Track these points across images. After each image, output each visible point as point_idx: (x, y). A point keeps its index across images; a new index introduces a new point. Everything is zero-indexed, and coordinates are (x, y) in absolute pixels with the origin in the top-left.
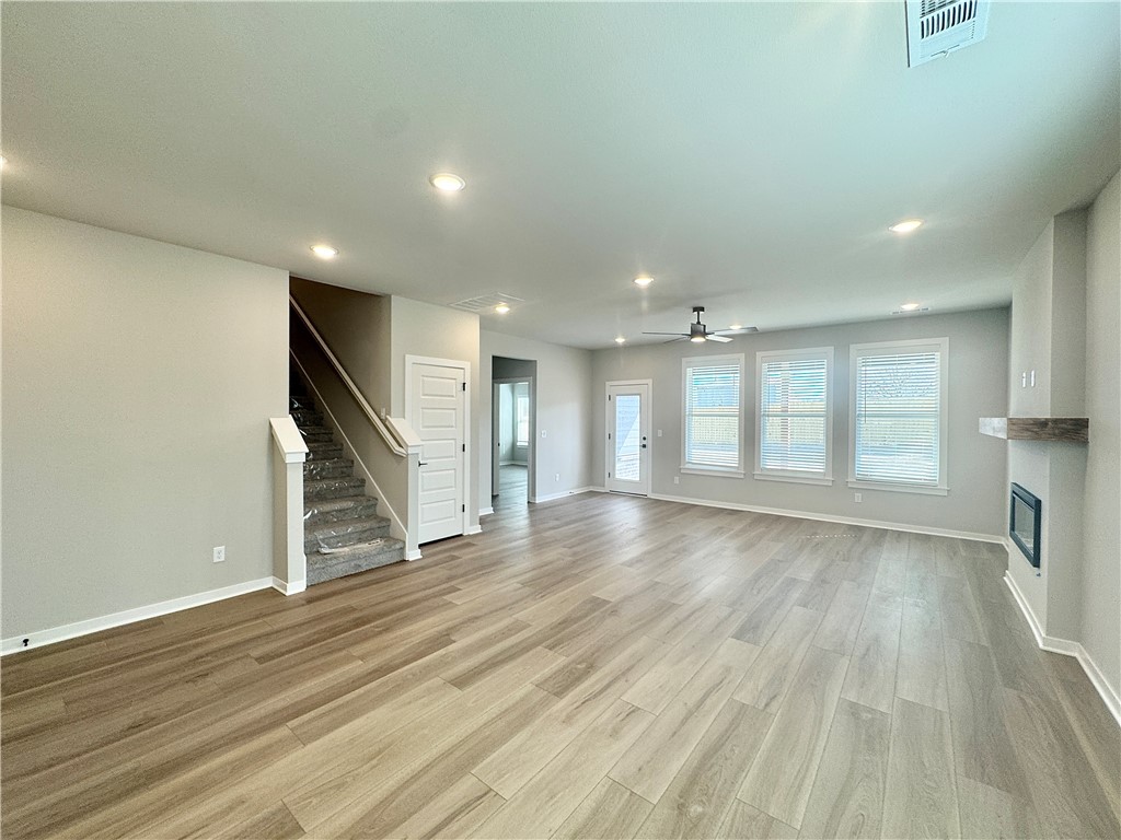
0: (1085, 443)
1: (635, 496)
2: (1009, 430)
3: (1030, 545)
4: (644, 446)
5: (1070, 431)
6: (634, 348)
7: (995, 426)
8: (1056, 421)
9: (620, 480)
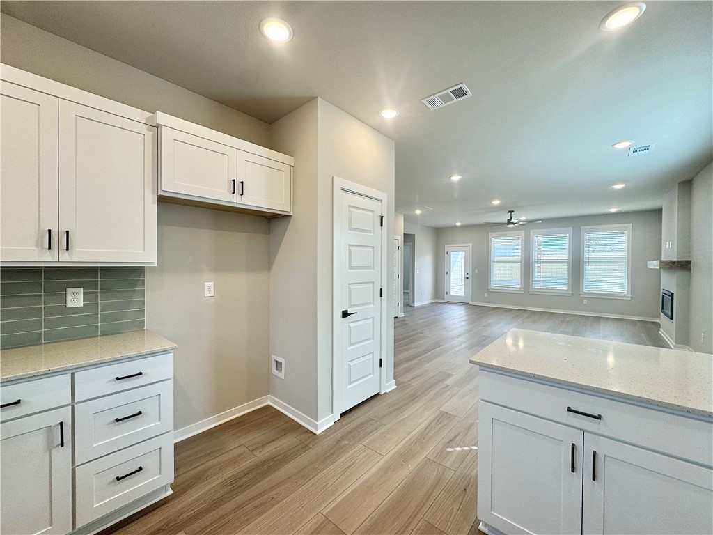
0: (690, 270)
1: (462, 304)
2: (660, 265)
3: (670, 314)
4: (467, 278)
5: (684, 265)
6: (465, 227)
7: (654, 264)
8: (678, 261)
9: (453, 296)
